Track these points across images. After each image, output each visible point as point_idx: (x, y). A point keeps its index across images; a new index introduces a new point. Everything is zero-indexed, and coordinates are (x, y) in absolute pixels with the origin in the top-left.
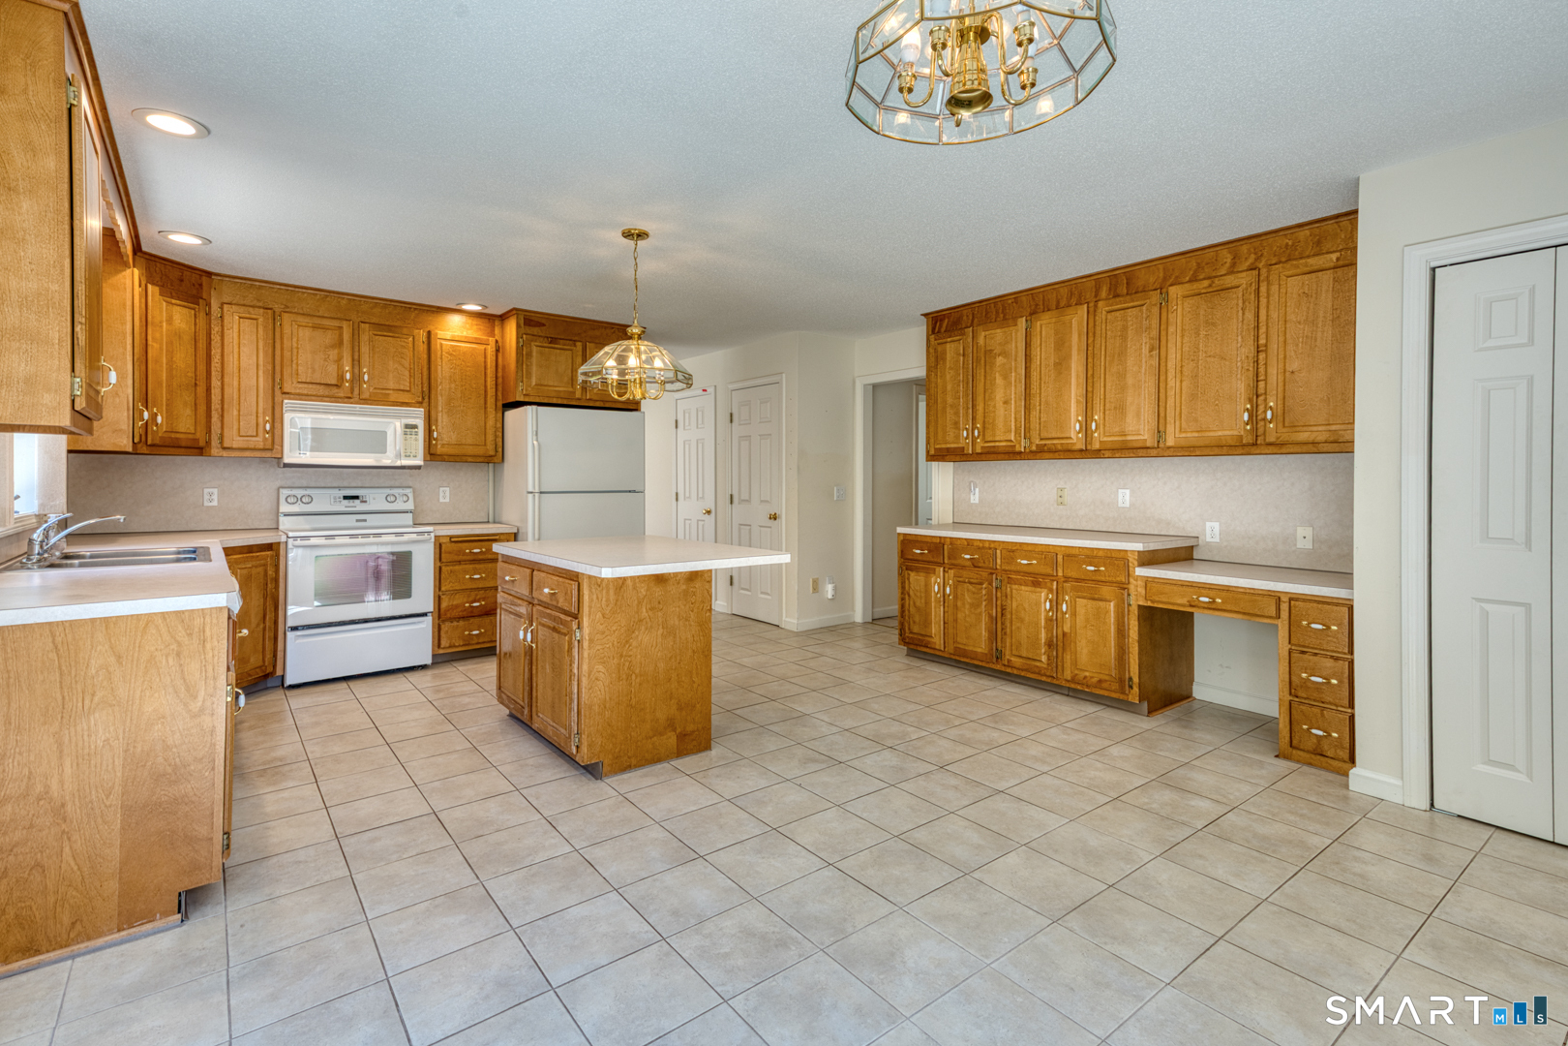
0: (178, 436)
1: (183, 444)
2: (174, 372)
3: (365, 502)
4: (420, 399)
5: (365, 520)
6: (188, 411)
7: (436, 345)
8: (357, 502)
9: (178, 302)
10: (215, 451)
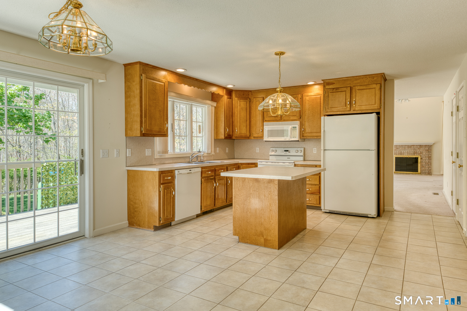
0: (242, 134)
1: (243, 136)
2: (241, 118)
3: (290, 152)
4: (299, 118)
5: (290, 158)
6: (245, 128)
7: (304, 98)
8: (288, 152)
9: (242, 100)
10: (252, 138)
